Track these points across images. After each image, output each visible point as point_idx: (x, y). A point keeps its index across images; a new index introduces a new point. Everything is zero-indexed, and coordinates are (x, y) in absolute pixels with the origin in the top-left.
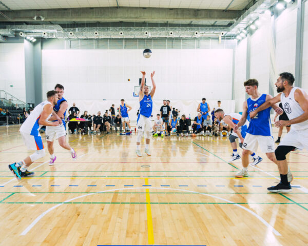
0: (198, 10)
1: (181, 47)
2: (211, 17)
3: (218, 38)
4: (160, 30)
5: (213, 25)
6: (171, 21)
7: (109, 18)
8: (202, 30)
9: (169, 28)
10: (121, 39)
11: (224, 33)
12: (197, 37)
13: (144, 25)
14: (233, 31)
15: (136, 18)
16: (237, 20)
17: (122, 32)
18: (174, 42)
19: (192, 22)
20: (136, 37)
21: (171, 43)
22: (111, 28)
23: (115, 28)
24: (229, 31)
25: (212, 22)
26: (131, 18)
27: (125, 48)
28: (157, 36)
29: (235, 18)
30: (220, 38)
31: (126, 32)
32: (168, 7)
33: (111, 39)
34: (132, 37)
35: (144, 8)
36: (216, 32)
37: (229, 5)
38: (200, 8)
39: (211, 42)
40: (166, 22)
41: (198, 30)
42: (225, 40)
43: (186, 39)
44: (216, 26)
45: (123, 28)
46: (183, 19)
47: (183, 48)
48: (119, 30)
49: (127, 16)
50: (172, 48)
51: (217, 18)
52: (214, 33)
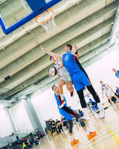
0: (90, 43)
1: (93, 62)
2: (98, 42)
3: (107, 49)
5: (101, 45)
8: (97, 50)
9: (82, 58)
11: (108, 45)
12: (97, 54)
14: (112, 42)
18: (88, 62)
19: (90, 49)
21: (86, 63)
24: (110, 43)
25: (99, 44)
29: (109, 36)
36: (104, 47)
37: (102, 33)
38: (90, 42)
39: (105, 52)
41: (95, 51)
42: (111, 48)
43: (93, 58)
44: (103, 45)
46: (85, 50)
50: (89, 65)
51: (101, 41)
52: (103, 48)
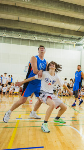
2: (70, 34)
3: (73, 45)
4: (43, 37)
5: (71, 38)
6: (49, 32)
7: (13, 26)
8: (65, 40)
9: (48, 36)
10: (20, 39)
11: (77, 42)
12: (63, 43)
13: (33, 33)
14: (81, 42)
15: (29, 28)
16: (83, 37)
17: (20, 35)
18: (50, 44)
19: (60, 35)
20: (29, 39)
21: (49, 44)
22: (14, 32)
23: (16, 32)
24: (79, 42)
25: (70, 36)
26: (26, 28)
27: (22, 44)
28: (41, 40)
30: (75, 45)
31: (23, 35)
32: (47, 25)
33: (13, 38)
34: (27, 38)
35: (34, 24)
36: (72, 41)
37: (79, 29)
38: (64, 28)
39: (70, 46)
40: (46, 33)
41: (63, 39)
42: (77, 46)
43: (57, 43)
44: (73, 38)
45: (21, 33)
46: (56, 32)
47: (55, 48)
48: (19, 34)
49: (24, 27)
50: (49, 47)
51: (73, 34)
